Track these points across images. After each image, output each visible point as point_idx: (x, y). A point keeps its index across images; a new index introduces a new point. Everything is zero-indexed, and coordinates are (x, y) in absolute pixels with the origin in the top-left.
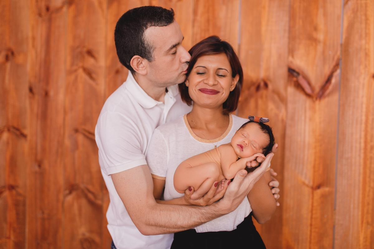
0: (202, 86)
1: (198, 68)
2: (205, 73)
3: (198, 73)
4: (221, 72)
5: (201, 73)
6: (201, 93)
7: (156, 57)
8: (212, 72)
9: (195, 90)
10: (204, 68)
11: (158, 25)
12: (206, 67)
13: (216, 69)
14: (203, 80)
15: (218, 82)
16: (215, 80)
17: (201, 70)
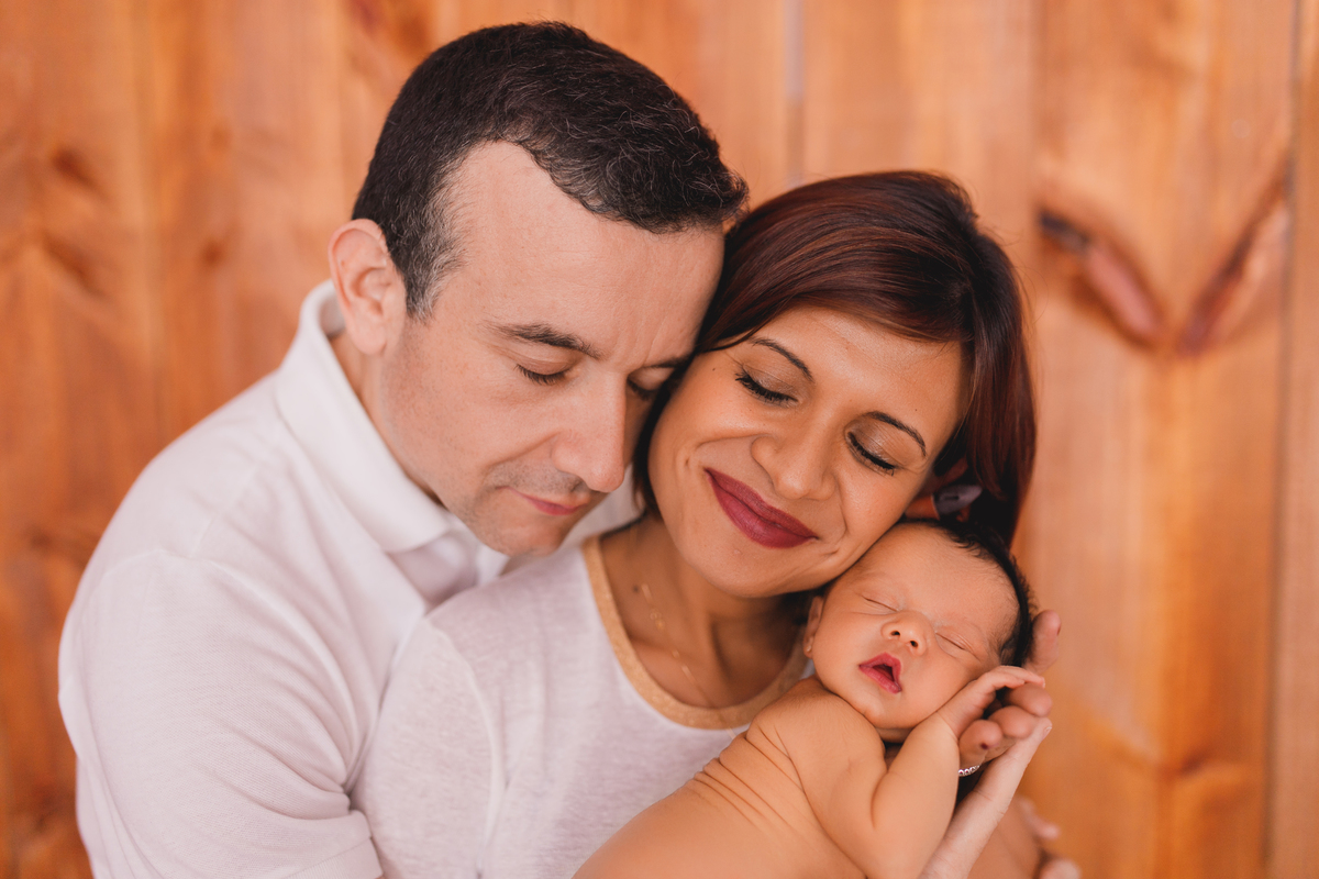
0: (735, 466)
1: (764, 349)
2: (788, 398)
3: (748, 381)
4: (881, 440)
5: (765, 385)
6: (714, 498)
7: (441, 313)
8: (826, 416)
9: (687, 462)
10: (799, 372)
11: (550, 169)
12: (811, 369)
13: (865, 408)
14: (755, 439)
15: (838, 487)
16: (828, 472)
17: (773, 371)
